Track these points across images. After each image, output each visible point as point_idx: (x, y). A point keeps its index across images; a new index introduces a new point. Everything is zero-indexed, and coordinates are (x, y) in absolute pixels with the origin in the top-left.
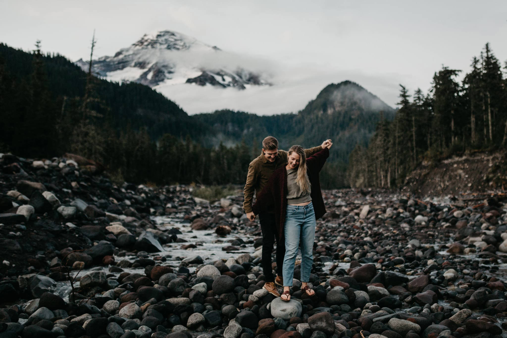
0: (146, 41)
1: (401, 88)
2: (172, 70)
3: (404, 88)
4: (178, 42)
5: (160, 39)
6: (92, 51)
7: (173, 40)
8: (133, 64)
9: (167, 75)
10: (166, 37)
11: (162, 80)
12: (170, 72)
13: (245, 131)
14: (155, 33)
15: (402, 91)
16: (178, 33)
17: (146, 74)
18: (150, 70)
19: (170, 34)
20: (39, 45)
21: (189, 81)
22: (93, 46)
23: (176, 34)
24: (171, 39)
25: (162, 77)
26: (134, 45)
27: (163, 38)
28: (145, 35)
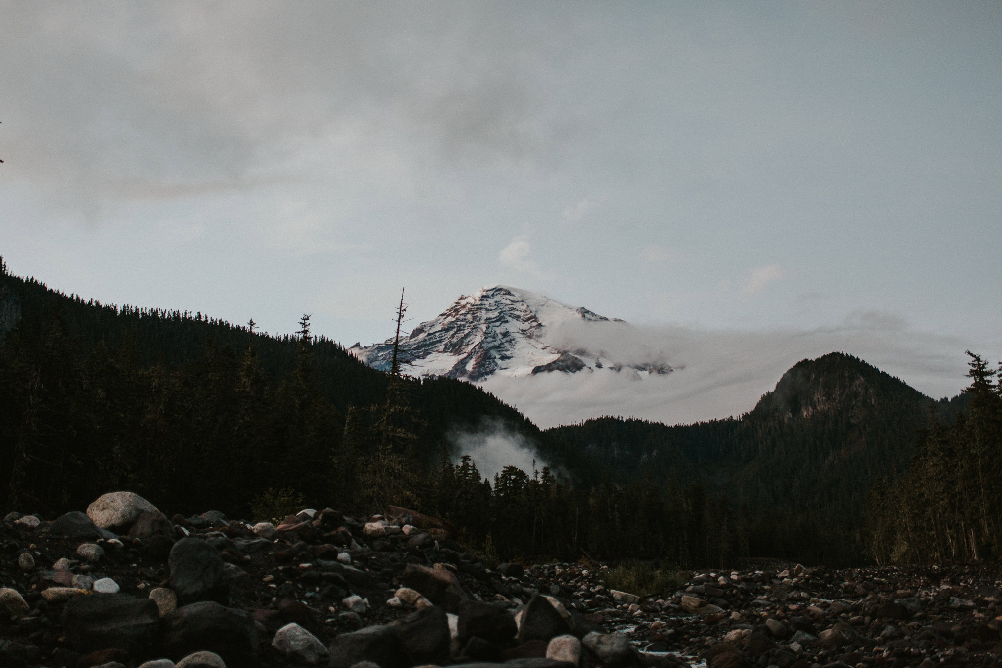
0: (464, 307)
1: (971, 359)
2: (508, 353)
3: (978, 359)
4: (517, 306)
5: (487, 303)
6: (399, 325)
7: (508, 302)
8: (442, 347)
9: (500, 362)
10: (497, 298)
11: (492, 372)
12: (503, 358)
13: (645, 456)
14: (478, 294)
15: (974, 365)
16: (516, 290)
17: (463, 362)
18: (470, 356)
19: (503, 292)
20: (308, 322)
21: (537, 370)
22: (401, 316)
23: (512, 293)
24: (506, 301)
25: (492, 366)
26: (442, 315)
27: (492, 301)
28: (461, 299)
